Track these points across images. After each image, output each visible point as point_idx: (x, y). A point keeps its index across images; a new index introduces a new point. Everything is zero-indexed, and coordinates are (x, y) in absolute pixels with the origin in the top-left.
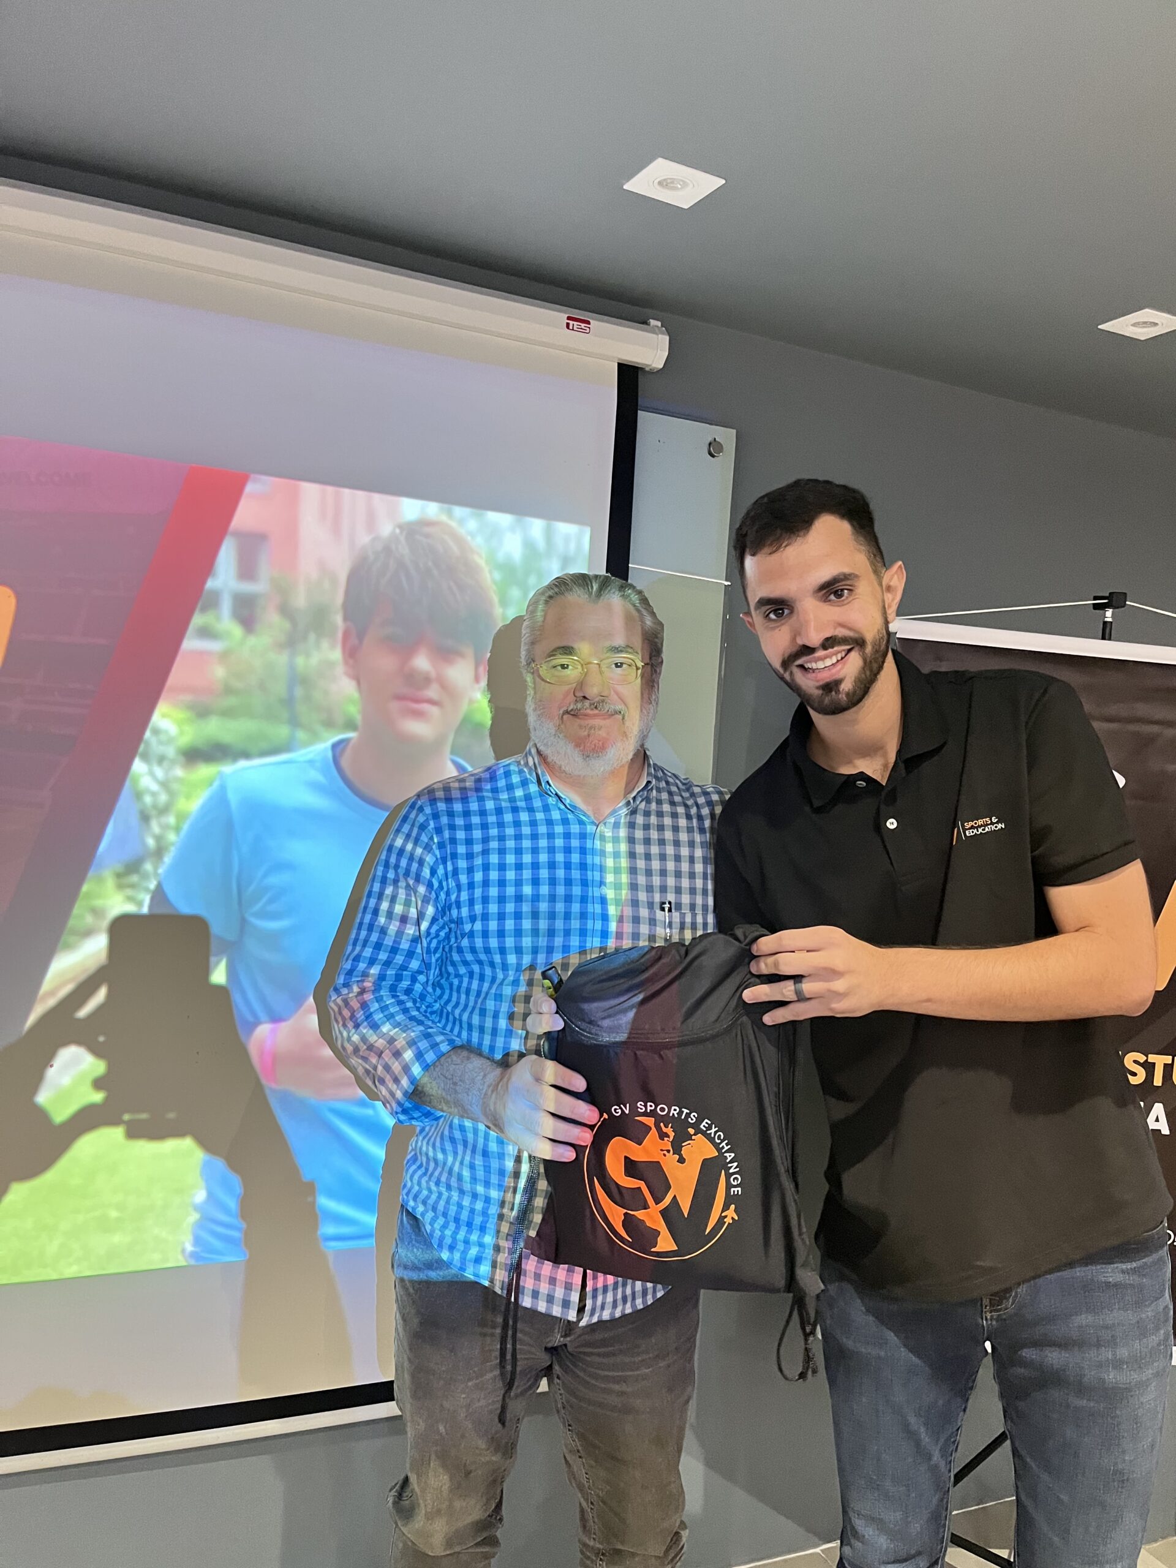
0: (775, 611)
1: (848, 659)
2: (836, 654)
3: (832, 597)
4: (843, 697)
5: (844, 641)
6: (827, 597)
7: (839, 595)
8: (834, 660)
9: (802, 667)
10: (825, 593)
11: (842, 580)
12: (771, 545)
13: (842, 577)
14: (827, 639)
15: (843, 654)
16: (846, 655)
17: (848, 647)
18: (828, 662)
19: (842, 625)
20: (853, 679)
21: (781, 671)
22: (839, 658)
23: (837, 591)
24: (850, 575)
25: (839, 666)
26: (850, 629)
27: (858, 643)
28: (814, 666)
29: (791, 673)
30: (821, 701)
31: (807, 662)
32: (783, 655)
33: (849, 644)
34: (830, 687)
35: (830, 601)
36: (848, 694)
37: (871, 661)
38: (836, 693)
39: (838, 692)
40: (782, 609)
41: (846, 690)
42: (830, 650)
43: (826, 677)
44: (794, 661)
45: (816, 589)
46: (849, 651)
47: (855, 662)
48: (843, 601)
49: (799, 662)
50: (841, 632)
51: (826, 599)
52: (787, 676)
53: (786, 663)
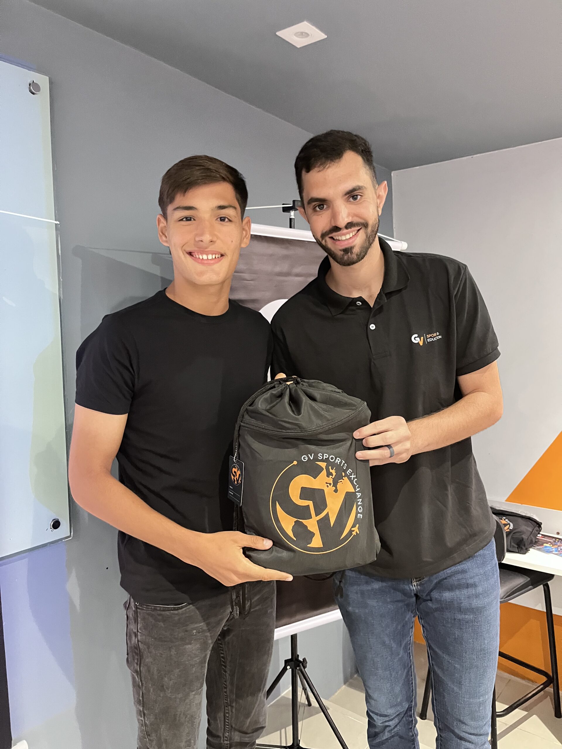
0: (319, 206)
1: (358, 234)
2: (352, 232)
3: (351, 199)
4: (354, 257)
5: (357, 224)
6: (348, 199)
7: (354, 198)
8: (351, 235)
9: (332, 238)
10: (348, 197)
11: (358, 190)
12: (319, 167)
13: (358, 188)
14: (348, 223)
15: (356, 232)
16: (357, 233)
17: (359, 228)
18: (348, 237)
19: (357, 216)
20: (360, 246)
21: (320, 240)
22: (354, 234)
23: (354, 196)
24: (362, 187)
25: (353, 239)
26: (361, 218)
27: (365, 225)
28: (340, 238)
29: (326, 241)
30: (342, 258)
31: (335, 236)
32: (323, 231)
33: (360, 226)
34: (347, 251)
35: (350, 201)
36: (357, 255)
37: (369, 236)
38: (351, 254)
39: (352, 253)
40: (323, 205)
41: (356, 252)
42: (349, 230)
43: (345, 245)
44: (328, 235)
45: (344, 194)
46: (358, 230)
47: (362, 235)
48: (357, 202)
49: (330, 236)
50: (356, 220)
51: (348, 200)
52: (323, 242)
53: (323, 235)
